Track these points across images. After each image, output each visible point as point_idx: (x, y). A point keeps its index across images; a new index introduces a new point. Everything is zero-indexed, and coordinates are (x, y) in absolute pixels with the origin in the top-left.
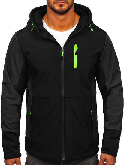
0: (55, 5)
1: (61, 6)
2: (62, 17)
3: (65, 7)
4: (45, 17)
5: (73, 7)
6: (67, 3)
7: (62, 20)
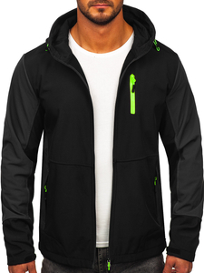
0: (92, 8)
1: (101, 11)
2: (102, 30)
3: (108, 13)
4: (74, 29)
5: (121, 13)
6: (111, 5)
7: (102, 35)
